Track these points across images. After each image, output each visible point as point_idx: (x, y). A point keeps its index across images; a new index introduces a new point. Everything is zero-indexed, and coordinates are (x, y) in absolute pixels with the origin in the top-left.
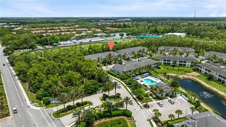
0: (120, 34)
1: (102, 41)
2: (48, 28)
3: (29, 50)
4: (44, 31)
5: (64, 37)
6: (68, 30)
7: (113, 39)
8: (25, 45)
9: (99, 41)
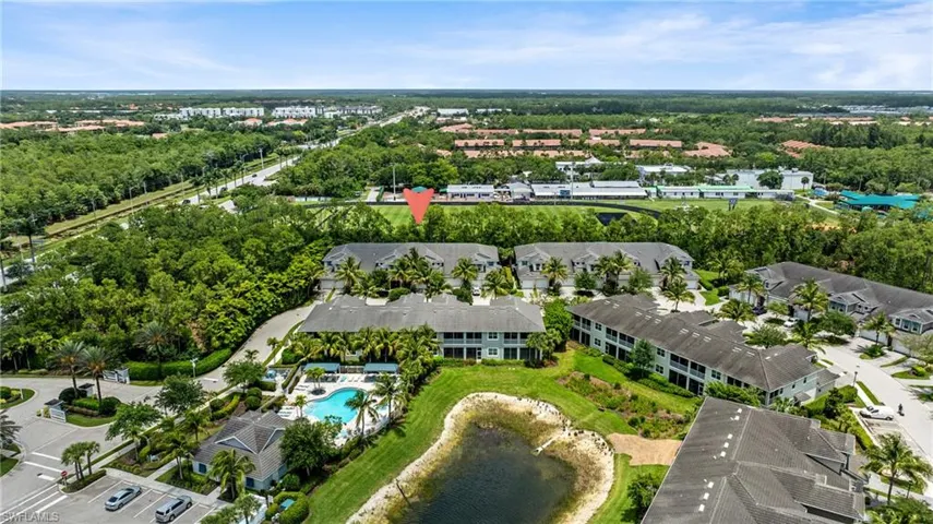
0: (760, 177)
1: (636, 197)
2: (533, 131)
3: (322, 199)
4: (500, 142)
5: (479, 168)
6: (577, 141)
7: (697, 196)
8: (316, 184)
9: (619, 198)
